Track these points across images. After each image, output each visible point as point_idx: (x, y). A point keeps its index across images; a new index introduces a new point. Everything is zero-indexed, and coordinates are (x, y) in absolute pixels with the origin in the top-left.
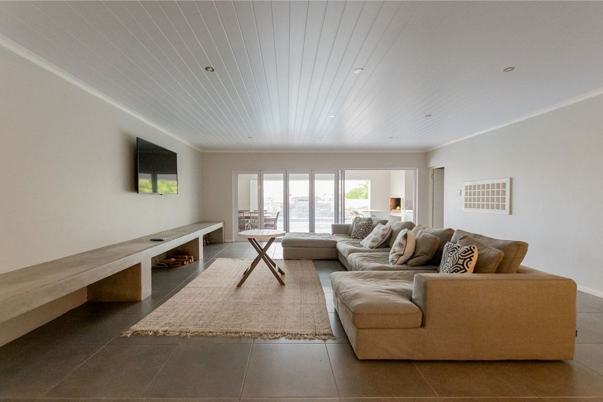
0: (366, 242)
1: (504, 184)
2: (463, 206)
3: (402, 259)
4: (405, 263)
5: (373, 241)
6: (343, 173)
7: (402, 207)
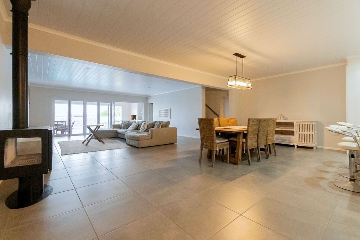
0: (130, 128)
1: (169, 110)
2: (159, 117)
3: (144, 130)
4: (145, 131)
5: (133, 128)
6: (114, 103)
7: (136, 119)
